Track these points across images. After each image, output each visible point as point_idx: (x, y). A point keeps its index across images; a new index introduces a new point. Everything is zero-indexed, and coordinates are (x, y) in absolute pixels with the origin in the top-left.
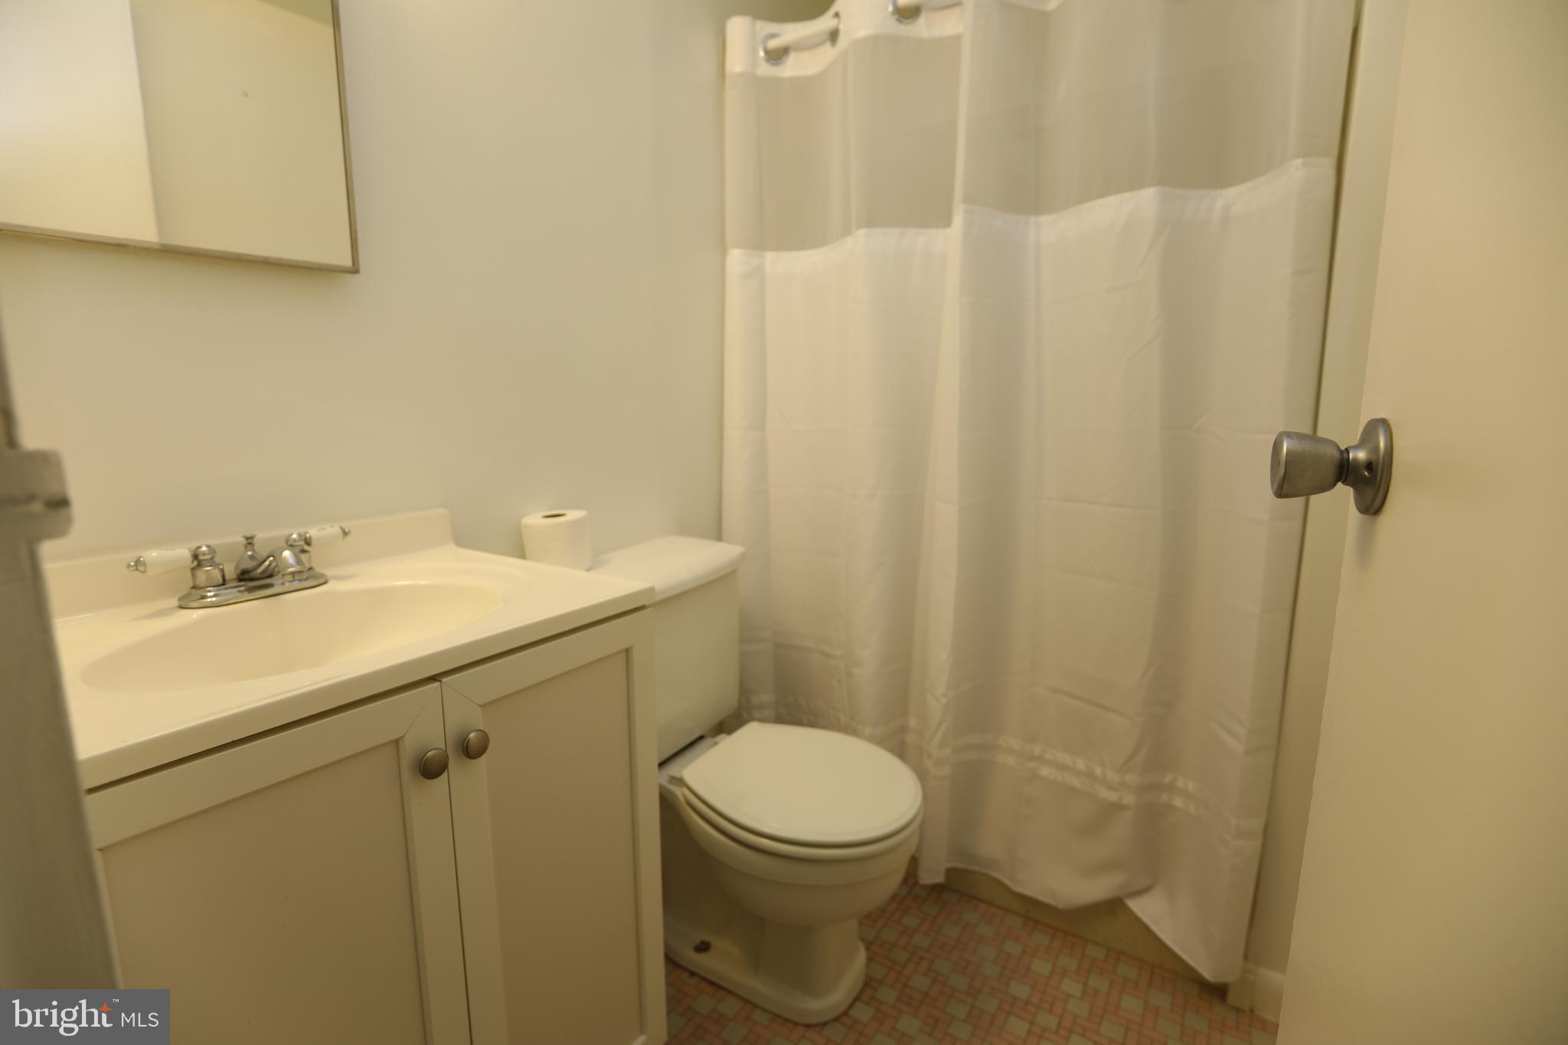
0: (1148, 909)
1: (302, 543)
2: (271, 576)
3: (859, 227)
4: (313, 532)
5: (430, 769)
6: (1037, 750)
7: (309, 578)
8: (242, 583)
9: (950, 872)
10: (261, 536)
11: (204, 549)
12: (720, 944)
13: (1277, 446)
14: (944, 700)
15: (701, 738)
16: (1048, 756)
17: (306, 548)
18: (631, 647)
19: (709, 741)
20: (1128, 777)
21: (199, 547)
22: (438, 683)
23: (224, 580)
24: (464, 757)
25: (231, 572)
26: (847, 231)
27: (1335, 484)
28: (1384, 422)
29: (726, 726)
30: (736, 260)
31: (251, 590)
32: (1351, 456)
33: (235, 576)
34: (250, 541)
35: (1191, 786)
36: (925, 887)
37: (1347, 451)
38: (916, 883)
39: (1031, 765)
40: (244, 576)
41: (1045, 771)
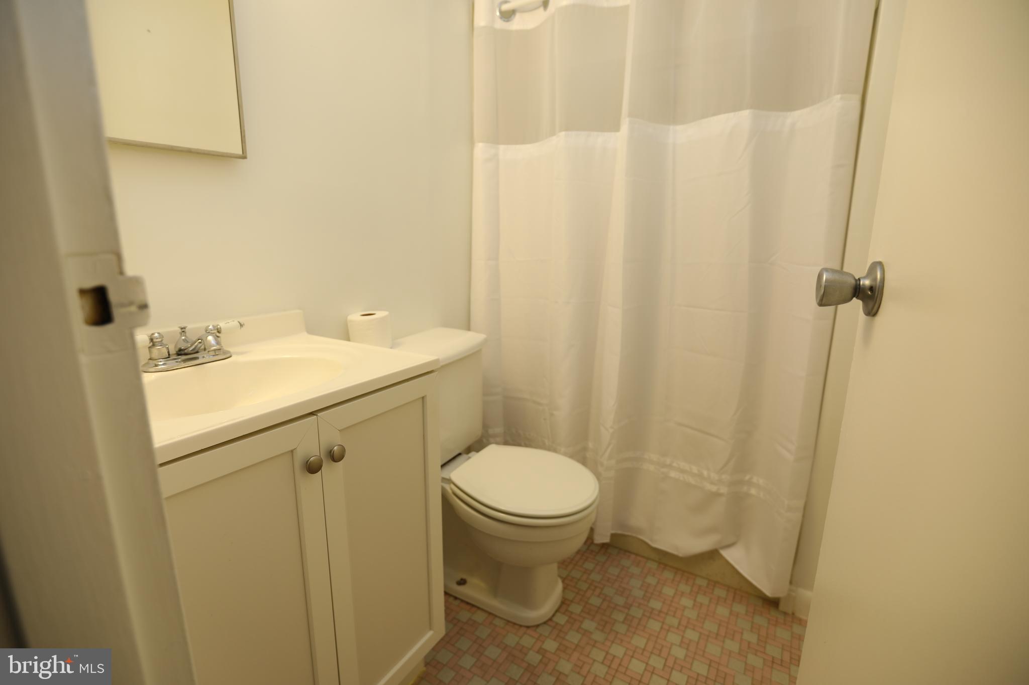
0: (734, 556)
1: (216, 331)
2: (197, 352)
3: (561, 131)
4: (222, 325)
5: (312, 468)
6: (668, 461)
7: (221, 354)
8: (180, 357)
9: (613, 536)
10: (189, 327)
11: (156, 335)
12: (473, 581)
13: (820, 277)
14: (611, 431)
15: (460, 454)
16: (675, 464)
17: (218, 334)
18: (426, 396)
19: (464, 456)
20: (724, 477)
21: (153, 334)
22: (316, 416)
23: (169, 355)
24: (332, 462)
25: (173, 351)
26: (553, 133)
27: (851, 299)
28: (880, 263)
29: (475, 446)
30: (481, 149)
31: (185, 361)
32: (861, 283)
33: (175, 352)
34: (183, 330)
35: (761, 481)
36: (597, 545)
37: (859, 280)
38: (592, 543)
39: (664, 470)
40: (180, 352)
41: (673, 474)
